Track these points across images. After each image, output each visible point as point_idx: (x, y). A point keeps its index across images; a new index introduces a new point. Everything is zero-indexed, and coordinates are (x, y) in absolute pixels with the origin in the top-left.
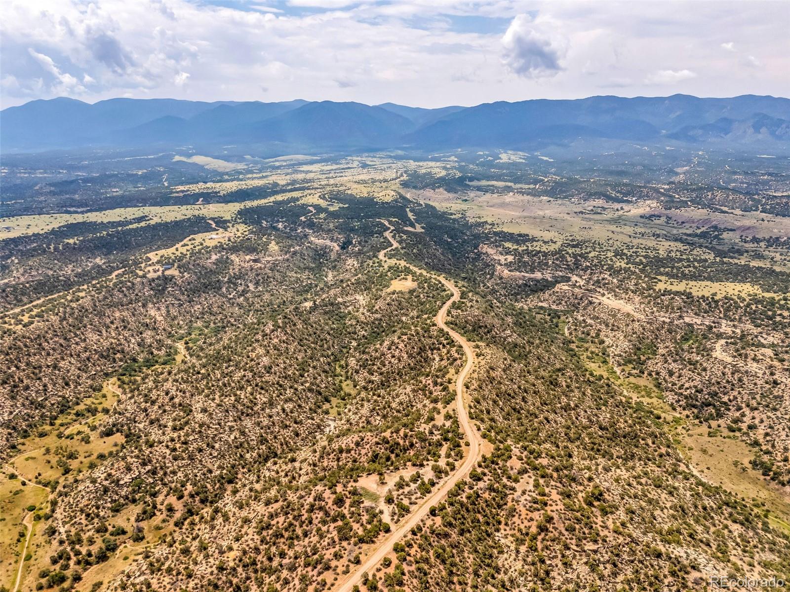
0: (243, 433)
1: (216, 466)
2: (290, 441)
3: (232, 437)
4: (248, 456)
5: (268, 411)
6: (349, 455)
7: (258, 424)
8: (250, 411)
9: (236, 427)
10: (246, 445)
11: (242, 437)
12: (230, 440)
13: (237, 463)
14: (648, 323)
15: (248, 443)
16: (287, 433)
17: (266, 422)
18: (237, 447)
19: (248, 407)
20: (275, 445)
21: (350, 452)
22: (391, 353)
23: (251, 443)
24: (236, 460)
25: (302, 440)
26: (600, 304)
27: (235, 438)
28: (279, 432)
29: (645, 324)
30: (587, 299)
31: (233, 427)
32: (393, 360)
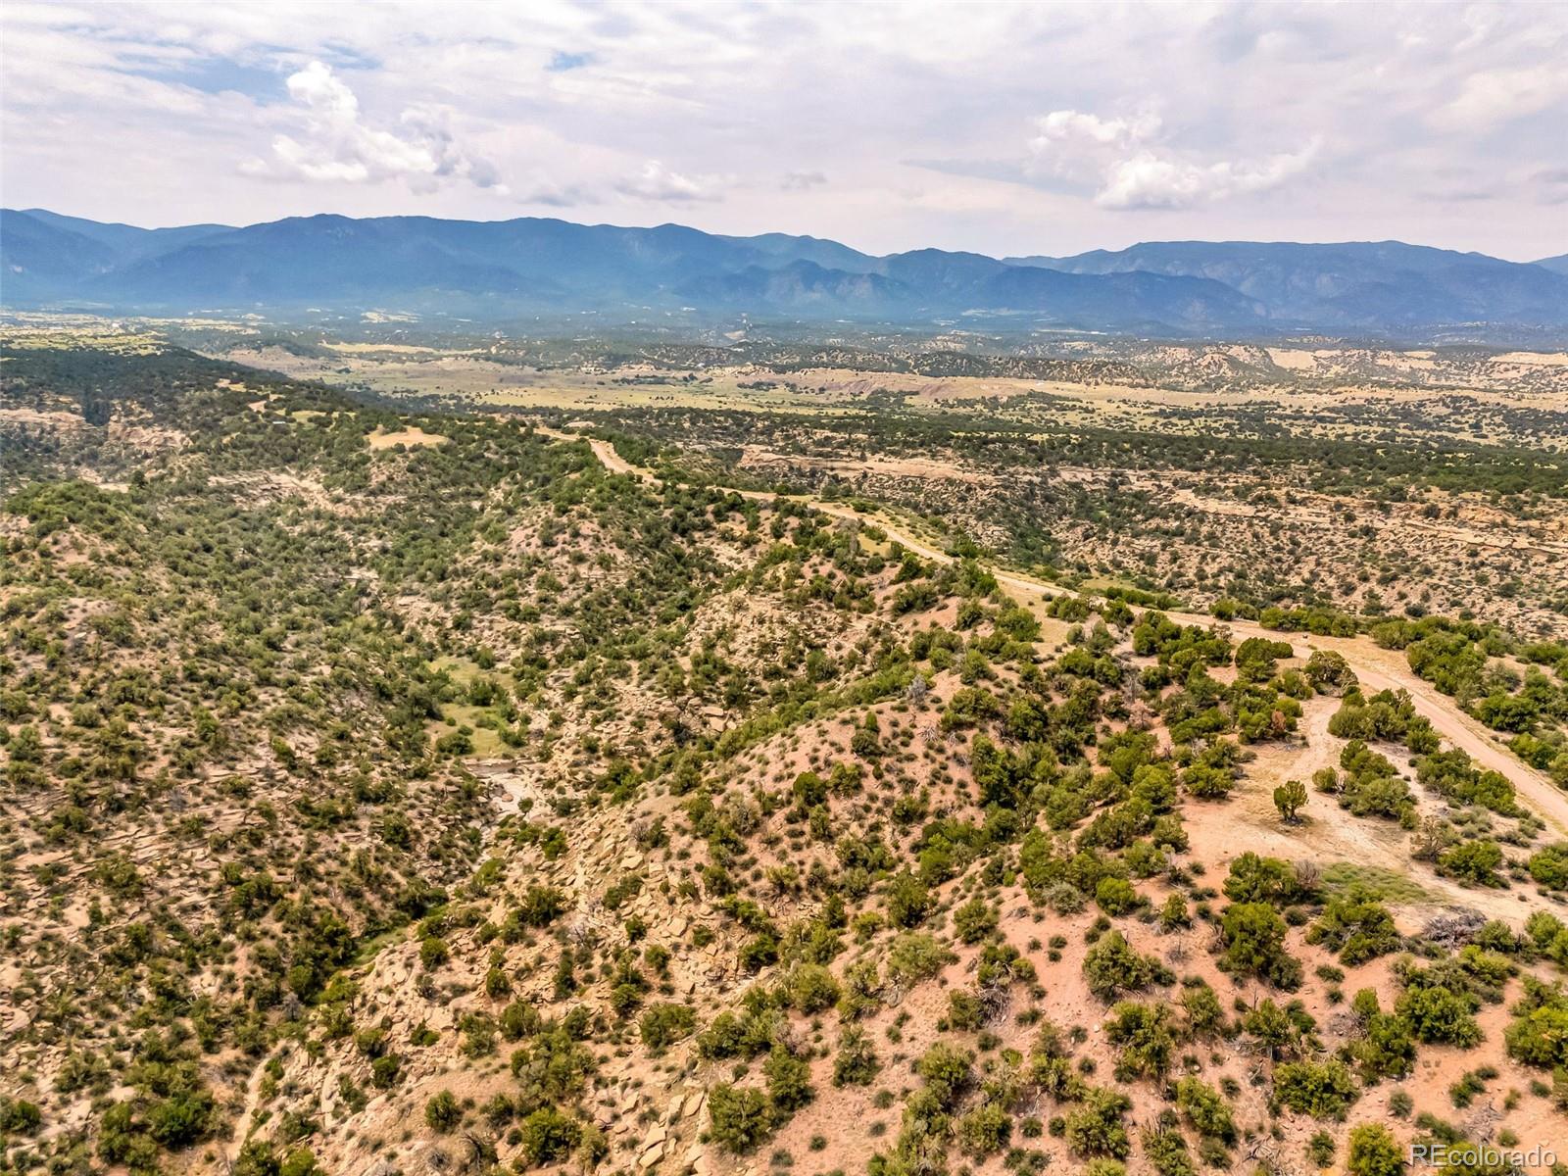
0: (128, 886)
1: (45, 1084)
2: (387, 868)
3: (77, 916)
4: (204, 984)
5: (216, 773)
6: (861, 799)
7: (195, 830)
8: (125, 788)
9: (77, 869)
10: (165, 940)
11: (128, 906)
12: (69, 935)
13: (164, 1033)
14: (1006, 488)
15: (175, 929)
16: (359, 842)
17: (230, 818)
18: (120, 960)
19: (101, 773)
20: (323, 902)
21: (859, 787)
22: (564, 552)
23: (192, 923)
24: (149, 1023)
25: (435, 856)
26: (865, 475)
27: (95, 916)
28: (313, 846)
29: (1001, 491)
30: (824, 474)
31: (59, 870)
32: (583, 569)
